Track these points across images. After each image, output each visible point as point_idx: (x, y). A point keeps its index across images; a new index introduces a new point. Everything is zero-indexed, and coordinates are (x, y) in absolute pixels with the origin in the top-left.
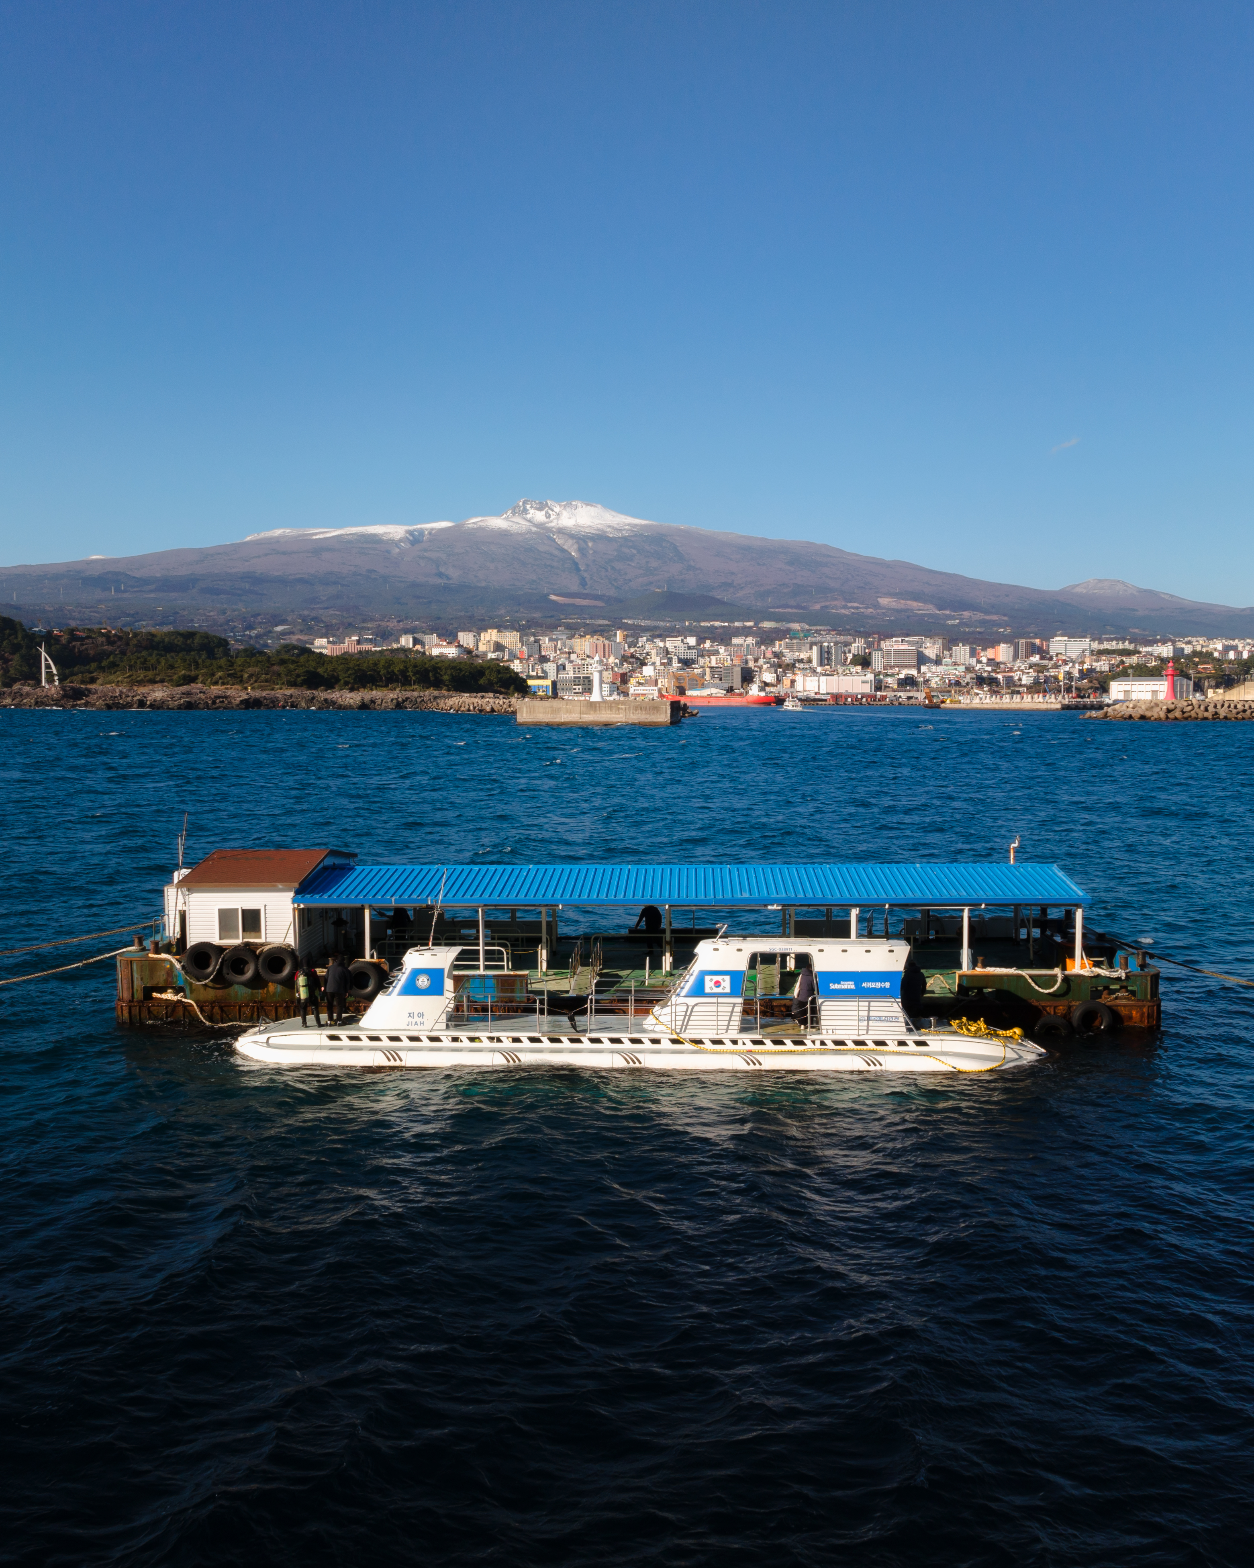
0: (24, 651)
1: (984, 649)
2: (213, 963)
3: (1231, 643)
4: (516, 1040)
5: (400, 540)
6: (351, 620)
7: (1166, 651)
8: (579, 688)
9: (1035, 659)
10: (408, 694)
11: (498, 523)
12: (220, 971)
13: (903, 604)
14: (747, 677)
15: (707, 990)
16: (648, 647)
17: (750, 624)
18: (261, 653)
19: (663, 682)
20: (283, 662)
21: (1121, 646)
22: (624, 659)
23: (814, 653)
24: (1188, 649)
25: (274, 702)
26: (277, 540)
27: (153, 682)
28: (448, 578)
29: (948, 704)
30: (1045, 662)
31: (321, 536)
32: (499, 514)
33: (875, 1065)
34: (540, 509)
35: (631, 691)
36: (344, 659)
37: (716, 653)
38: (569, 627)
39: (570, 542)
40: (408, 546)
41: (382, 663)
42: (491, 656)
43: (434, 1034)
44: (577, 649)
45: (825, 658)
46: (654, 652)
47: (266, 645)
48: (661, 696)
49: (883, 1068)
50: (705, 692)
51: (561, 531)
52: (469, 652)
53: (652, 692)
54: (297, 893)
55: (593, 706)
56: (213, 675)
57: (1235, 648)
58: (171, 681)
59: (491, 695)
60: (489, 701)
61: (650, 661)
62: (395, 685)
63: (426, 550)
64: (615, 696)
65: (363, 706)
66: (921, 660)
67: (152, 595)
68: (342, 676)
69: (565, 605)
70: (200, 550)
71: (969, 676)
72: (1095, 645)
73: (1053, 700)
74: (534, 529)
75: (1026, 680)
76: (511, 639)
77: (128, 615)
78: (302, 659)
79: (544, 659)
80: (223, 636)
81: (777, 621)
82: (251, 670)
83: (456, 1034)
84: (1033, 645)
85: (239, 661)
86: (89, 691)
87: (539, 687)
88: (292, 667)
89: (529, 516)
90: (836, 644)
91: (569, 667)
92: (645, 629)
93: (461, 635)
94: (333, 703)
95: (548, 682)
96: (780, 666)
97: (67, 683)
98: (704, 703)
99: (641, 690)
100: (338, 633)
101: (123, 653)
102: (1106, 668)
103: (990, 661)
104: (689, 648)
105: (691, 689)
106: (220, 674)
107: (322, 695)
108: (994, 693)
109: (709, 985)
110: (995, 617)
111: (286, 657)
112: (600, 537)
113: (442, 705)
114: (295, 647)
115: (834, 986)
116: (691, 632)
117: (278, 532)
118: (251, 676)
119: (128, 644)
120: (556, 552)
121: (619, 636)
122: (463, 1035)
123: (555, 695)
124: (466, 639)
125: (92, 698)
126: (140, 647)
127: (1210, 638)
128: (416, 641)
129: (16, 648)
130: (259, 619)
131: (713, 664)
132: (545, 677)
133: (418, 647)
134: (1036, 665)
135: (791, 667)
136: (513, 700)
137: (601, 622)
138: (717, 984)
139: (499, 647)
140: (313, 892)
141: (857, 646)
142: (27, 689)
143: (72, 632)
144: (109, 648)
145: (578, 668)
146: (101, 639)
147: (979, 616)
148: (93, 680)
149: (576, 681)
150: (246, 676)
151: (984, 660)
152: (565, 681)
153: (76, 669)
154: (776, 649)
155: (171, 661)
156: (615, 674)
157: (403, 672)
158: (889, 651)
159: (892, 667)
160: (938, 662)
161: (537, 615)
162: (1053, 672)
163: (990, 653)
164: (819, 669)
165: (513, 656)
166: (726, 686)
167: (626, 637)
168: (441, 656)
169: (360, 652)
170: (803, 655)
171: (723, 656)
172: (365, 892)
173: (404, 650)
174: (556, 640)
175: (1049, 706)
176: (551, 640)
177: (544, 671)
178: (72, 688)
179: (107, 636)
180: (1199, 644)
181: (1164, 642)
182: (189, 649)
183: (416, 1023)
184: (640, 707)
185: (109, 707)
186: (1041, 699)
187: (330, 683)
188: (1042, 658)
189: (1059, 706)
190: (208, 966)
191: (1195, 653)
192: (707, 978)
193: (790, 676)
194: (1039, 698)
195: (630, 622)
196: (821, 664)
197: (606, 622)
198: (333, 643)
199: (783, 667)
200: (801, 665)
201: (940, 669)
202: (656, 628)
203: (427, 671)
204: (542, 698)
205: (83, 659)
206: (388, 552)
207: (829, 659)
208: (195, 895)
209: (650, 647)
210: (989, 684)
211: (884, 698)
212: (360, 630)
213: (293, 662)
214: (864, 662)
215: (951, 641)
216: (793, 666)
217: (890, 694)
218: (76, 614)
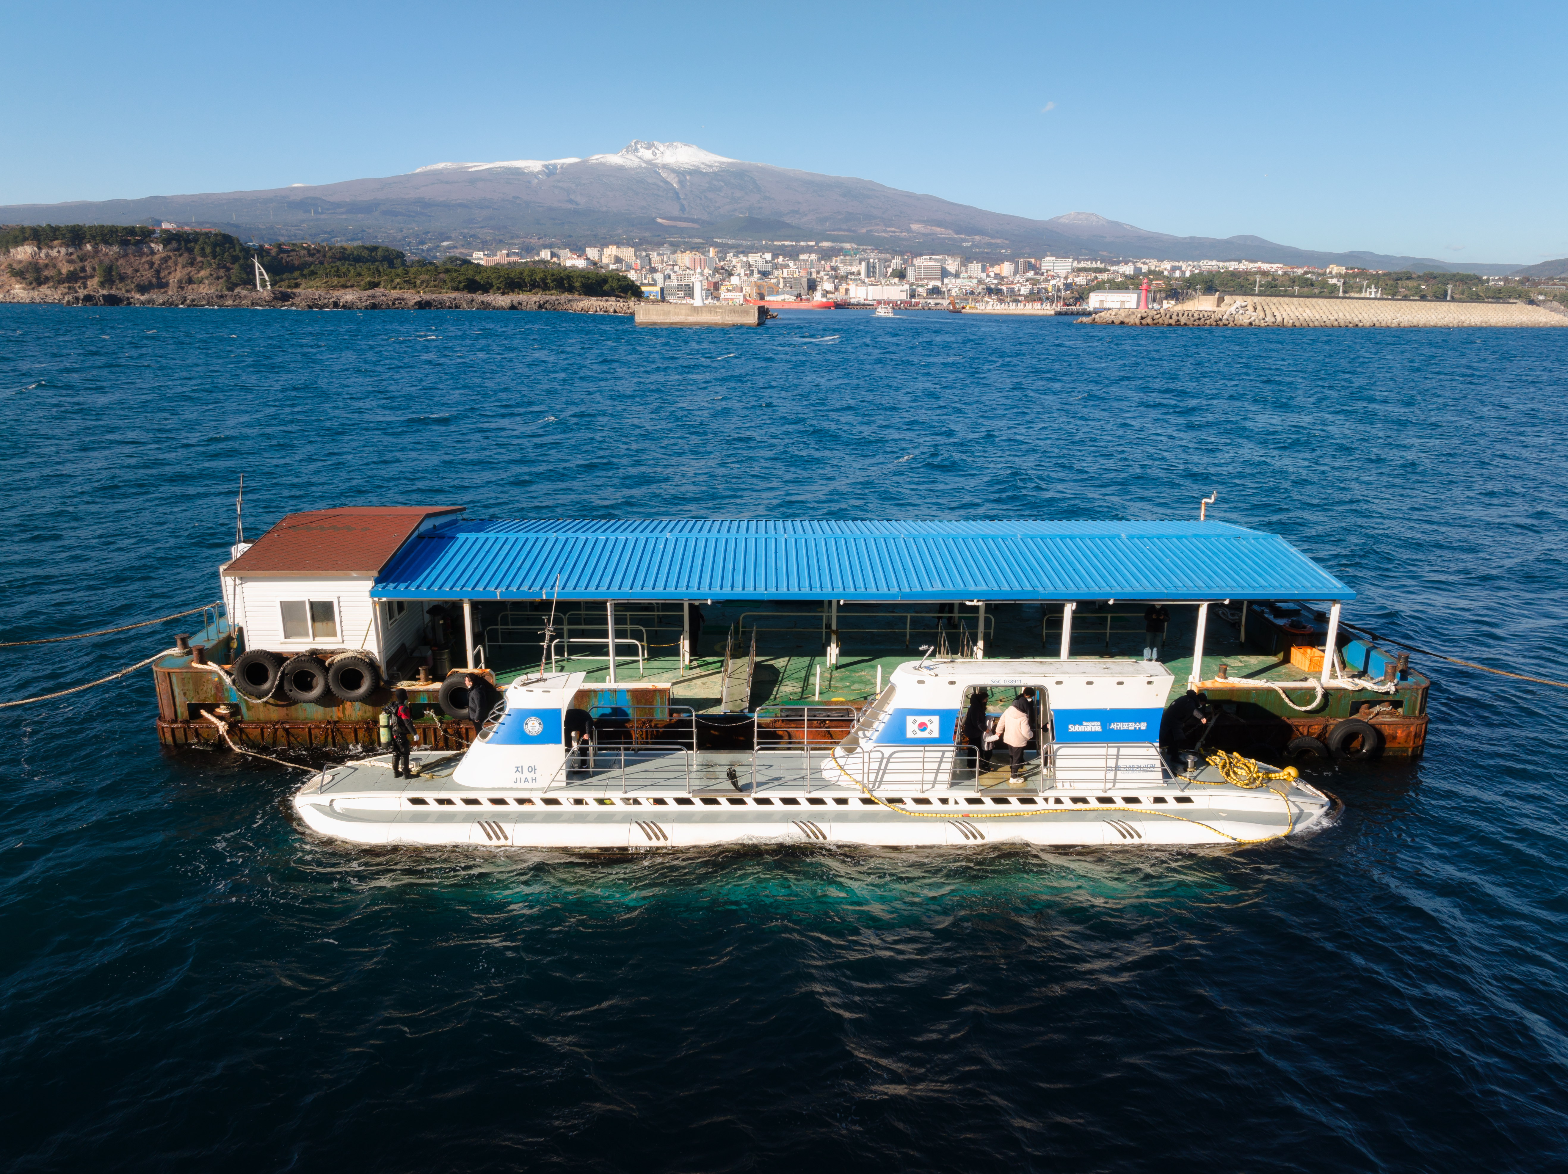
0: (241, 261)
1: (992, 266)
2: (271, 678)
3: (1177, 264)
4: (660, 802)
5: (538, 173)
6: (501, 237)
7: (1129, 269)
8: (681, 294)
9: (1031, 274)
10: (548, 298)
11: (615, 159)
12: (280, 687)
13: (929, 229)
14: (812, 286)
15: (909, 735)
16: (735, 261)
17: (812, 243)
18: (431, 263)
19: (747, 289)
20: (447, 271)
21: (1094, 265)
22: (716, 270)
23: (863, 267)
24: (1145, 269)
25: (441, 303)
26: (440, 172)
27: (345, 286)
28: (577, 204)
29: (967, 310)
30: (1038, 277)
31: (475, 169)
32: (616, 152)
33: (1132, 836)
34: (648, 148)
35: (722, 297)
36: (496, 268)
37: (787, 266)
38: (672, 244)
39: (672, 175)
40: (545, 177)
41: (526, 272)
42: (612, 267)
43: (550, 795)
44: (679, 262)
45: (871, 271)
46: (739, 265)
47: (435, 257)
48: (746, 300)
49: (1142, 841)
50: (779, 298)
51: (665, 167)
52: (595, 264)
53: (738, 297)
54: (378, 581)
55: (696, 309)
56: (392, 281)
57: (1180, 268)
58: (359, 286)
59: (613, 299)
60: (611, 304)
61: (736, 272)
62: (537, 290)
63: (559, 181)
64: (709, 301)
65: (513, 307)
66: (945, 274)
67: (344, 217)
68: (495, 283)
69: (669, 226)
70: (380, 180)
71: (981, 287)
72: (1075, 264)
73: (1048, 307)
74: (644, 165)
75: (1024, 291)
76: (627, 253)
77: (326, 233)
78: (463, 269)
79: (653, 270)
80: (401, 250)
81: (833, 241)
82: (422, 277)
83: (579, 795)
84: (1030, 263)
85: (413, 270)
86: (294, 294)
87: (650, 292)
88: (455, 275)
89: (639, 154)
90: (879, 260)
91: (673, 276)
92: (731, 247)
93: (588, 250)
94: (489, 304)
95: (657, 289)
96: (836, 278)
97: (277, 288)
98: (779, 306)
99: (729, 295)
100: (492, 247)
101: (321, 263)
102: (1084, 282)
103: (997, 276)
104: (767, 262)
105: (769, 295)
106: (398, 280)
107: (479, 297)
108: (1001, 301)
109: (911, 729)
110: (998, 241)
111: (449, 266)
112: (696, 172)
113: (575, 307)
114: (457, 259)
115: (1073, 728)
116: (766, 249)
117: (441, 166)
118: (422, 282)
119: (325, 256)
120: (661, 184)
121: (712, 252)
122: (589, 796)
123: (663, 300)
124: (592, 253)
125: (297, 300)
126: (334, 258)
127: (1161, 260)
128: (553, 255)
129: (235, 259)
130: (429, 235)
131: (785, 275)
132: (655, 284)
133: (555, 259)
134: (1031, 279)
135: (845, 278)
136: (631, 304)
137: (697, 240)
138: (923, 727)
139: (618, 260)
140: (398, 580)
141: (896, 262)
142: (244, 292)
143: (279, 246)
144: (310, 259)
145: (680, 278)
146: (303, 252)
147: (987, 239)
148: (297, 286)
149: (679, 288)
150: (418, 282)
151: (992, 274)
152: (671, 287)
153: (284, 276)
154: (833, 264)
155: (359, 269)
156: (709, 282)
157: (544, 280)
158: (920, 266)
159: (922, 279)
160: (957, 276)
161: (647, 234)
162: (1043, 285)
163: (996, 269)
164: (866, 280)
165: (630, 268)
166: (796, 293)
167: (717, 253)
168: (573, 267)
169: (509, 263)
170: (854, 269)
171: (792, 270)
172: (462, 581)
173: (544, 262)
174: (663, 255)
175: (1045, 312)
176: (658, 254)
177: (654, 280)
178: (281, 292)
179: (308, 249)
180: (1152, 264)
181: (1126, 263)
182: (374, 260)
183: (526, 780)
184: (733, 311)
185: (310, 307)
186: (1039, 306)
187: (486, 288)
188: (1036, 274)
189: (1053, 312)
190: (265, 680)
191: (1150, 272)
192: (910, 719)
193: (844, 286)
194: (1037, 305)
195: (719, 241)
196: (868, 276)
197: (701, 241)
198: (488, 256)
199: (839, 278)
200: (853, 277)
201: (959, 281)
202: (739, 246)
203: (562, 279)
204: (653, 302)
205: (290, 268)
206: (529, 182)
207: (874, 272)
208: (249, 584)
209: (736, 261)
210: (996, 294)
211: (917, 304)
212: (509, 246)
213: (456, 271)
214: (901, 275)
215: (967, 259)
216: (847, 277)
217: (922, 301)
218: (284, 232)
